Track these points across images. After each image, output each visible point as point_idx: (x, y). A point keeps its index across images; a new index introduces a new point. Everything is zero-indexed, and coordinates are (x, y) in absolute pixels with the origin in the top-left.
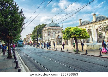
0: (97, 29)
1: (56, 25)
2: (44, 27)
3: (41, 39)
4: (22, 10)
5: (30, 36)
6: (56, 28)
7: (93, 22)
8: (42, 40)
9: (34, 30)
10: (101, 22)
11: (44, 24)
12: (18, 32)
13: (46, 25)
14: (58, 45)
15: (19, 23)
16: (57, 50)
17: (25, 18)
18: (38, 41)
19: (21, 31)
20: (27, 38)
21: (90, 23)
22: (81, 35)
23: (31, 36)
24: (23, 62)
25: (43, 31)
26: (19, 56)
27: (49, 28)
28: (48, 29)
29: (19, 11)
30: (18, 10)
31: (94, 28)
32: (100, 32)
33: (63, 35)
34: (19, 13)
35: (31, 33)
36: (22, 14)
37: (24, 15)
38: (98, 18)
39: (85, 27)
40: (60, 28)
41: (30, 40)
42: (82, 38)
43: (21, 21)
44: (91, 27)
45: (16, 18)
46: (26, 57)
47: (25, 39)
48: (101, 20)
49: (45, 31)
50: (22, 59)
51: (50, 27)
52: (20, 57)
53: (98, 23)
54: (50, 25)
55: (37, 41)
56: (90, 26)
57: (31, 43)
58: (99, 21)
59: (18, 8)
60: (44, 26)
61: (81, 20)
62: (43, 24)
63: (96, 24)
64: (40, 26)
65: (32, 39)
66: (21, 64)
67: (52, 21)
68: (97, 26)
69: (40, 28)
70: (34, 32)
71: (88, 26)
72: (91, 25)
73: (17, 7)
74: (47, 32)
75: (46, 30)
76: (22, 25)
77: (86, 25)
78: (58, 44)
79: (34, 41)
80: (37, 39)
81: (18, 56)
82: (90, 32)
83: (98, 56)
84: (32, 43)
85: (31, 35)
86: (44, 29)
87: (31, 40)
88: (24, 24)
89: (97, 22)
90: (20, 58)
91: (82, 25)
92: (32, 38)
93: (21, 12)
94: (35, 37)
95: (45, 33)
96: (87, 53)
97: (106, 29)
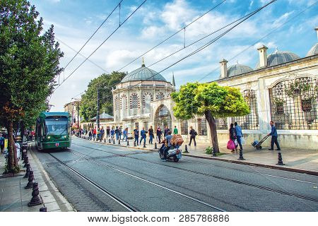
0: (270, 90)
1: (155, 77)
2: (118, 82)
3: (109, 116)
4: (51, 30)
5: (75, 109)
6: (154, 84)
8: (112, 120)
9: (87, 89)
10: (281, 71)
11: (117, 73)
12: (38, 97)
13: (123, 75)
15: (43, 69)
16: (156, 148)
17: (62, 55)
18: (101, 123)
19: (50, 92)
21: (252, 72)
22: (225, 105)
23: (78, 109)
24: (52, 185)
25: (115, 93)
26: (42, 167)
27: (133, 84)
28: (130, 89)
29: (42, 34)
30: (40, 29)
31: (262, 86)
32: (278, 97)
33: (175, 104)
34: (43, 38)
36: (53, 42)
37: (57, 45)
38: (273, 57)
39: (237, 82)
40: (166, 85)
42: (230, 113)
43: (48, 62)
44: (253, 84)
45: (33, 53)
48: (281, 64)
49: (121, 94)
50: (50, 176)
51: (138, 83)
52: (44, 171)
53: (274, 72)
54: (136, 77)
55: (99, 122)
56: (249, 81)
57: (79, 127)
58: (275, 67)
59: (40, 22)
60: (118, 77)
61: (225, 62)
62: (115, 73)
63: (268, 74)
64: (107, 77)
65: (83, 117)
66: (49, 193)
67: (144, 66)
68: (270, 82)
69: (106, 84)
70: (89, 96)
71: (245, 80)
72: (255, 77)
73: (37, 20)
74: (127, 96)
75: (125, 89)
76: (53, 76)
77: (240, 76)
79: (87, 124)
80: (98, 117)
81: (39, 168)
82: (252, 97)
83: (273, 167)
84: (82, 128)
85: (78, 104)
86: (119, 86)
88: (59, 72)
89: (271, 70)
90: (45, 173)
91: (228, 77)
92: (83, 113)
93: (50, 35)
94: (90, 110)
95: (121, 99)
96: (241, 158)
97: (295, 90)
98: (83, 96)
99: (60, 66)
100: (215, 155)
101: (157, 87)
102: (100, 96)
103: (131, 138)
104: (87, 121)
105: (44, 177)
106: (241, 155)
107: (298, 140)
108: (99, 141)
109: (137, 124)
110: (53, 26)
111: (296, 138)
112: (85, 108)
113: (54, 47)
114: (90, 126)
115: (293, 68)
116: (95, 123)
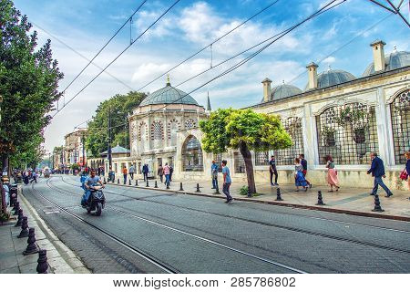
0: (317, 118)
1: (183, 99)
2: (136, 105)
3: (125, 150)
4: (48, 46)
5: (79, 141)
6: (182, 108)
7: (307, 90)
8: (129, 154)
9: (95, 114)
10: (332, 94)
11: (135, 93)
12: (32, 127)
13: (143, 96)
14: (188, 172)
15: (38, 94)
16: (182, 189)
17: (61, 76)
18: (113, 159)
20: (68, 147)
21: (300, 95)
22: (261, 136)
23: (83, 140)
24: (51, 233)
25: (132, 119)
26: (37, 214)
27: (155, 108)
28: (152, 114)
29: (36, 50)
30: (34, 44)
31: (307, 113)
33: (204, 135)
34: (37, 55)
35: (85, 127)
36: (50, 60)
37: (55, 63)
38: (324, 77)
39: (282, 107)
40: (198, 110)
41: (81, 155)
43: (45, 85)
44: (298, 110)
45: (26, 75)
46: (63, 218)
47: (58, 150)
48: (334, 86)
49: (139, 122)
50: (48, 224)
51: (161, 106)
52: (40, 219)
53: (325, 95)
54: (159, 99)
55: (110, 158)
56: (295, 106)
57: (84, 165)
58: (326, 89)
59: (34, 37)
60: (137, 99)
62: (132, 94)
63: (318, 97)
64: (122, 99)
65: (90, 152)
66: (47, 241)
67: (169, 84)
68: (317, 108)
69: (120, 108)
70: (97, 124)
71: (291, 104)
72: (300, 102)
73: (29, 33)
74: (147, 124)
75: (144, 116)
76: (50, 101)
77: (286, 99)
78: (187, 170)
79: (96, 160)
80: (110, 152)
81: (34, 216)
82: (296, 126)
83: (312, 208)
84: (89, 165)
85: (83, 134)
86: (137, 111)
87: (82, 153)
88: (57, 97)
89: (320, 93)
90: (42, 221)
91: (272, 101)
92: (91, 146)
93: (46, 52)
94: (99, 141)
95: (139, 128)
96: (279, 198)
97: (346, 118)
98: (90, 124)
99: (59, 90)
100: (250, 196)
101: (186, 112)
102: (112, 124)
103: (153, 178)
104: (96, 157)
105: (40, 225)
106: (279, 195)
107: (347, 177)
108: (111, 182)
109: (160, 160)
110: (49, 41)
111: (345, 174)
112: (93, 140)
113: (51, 67)
114: (99, 163)
115: (346, 91)
116: (106, 159)
